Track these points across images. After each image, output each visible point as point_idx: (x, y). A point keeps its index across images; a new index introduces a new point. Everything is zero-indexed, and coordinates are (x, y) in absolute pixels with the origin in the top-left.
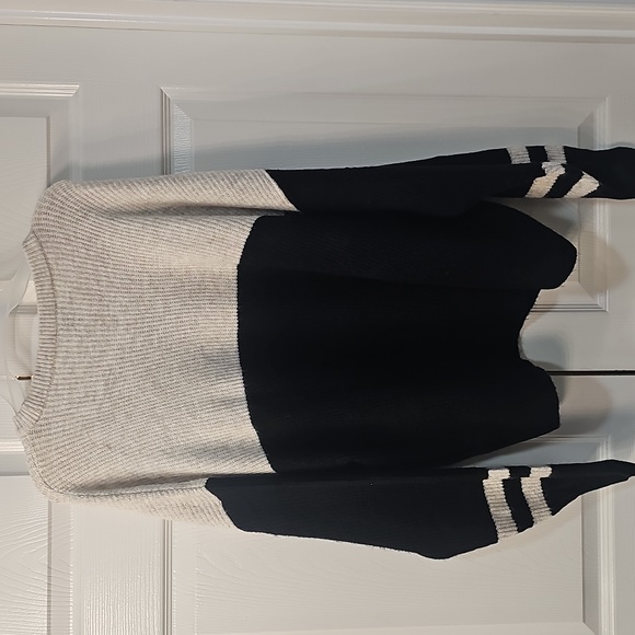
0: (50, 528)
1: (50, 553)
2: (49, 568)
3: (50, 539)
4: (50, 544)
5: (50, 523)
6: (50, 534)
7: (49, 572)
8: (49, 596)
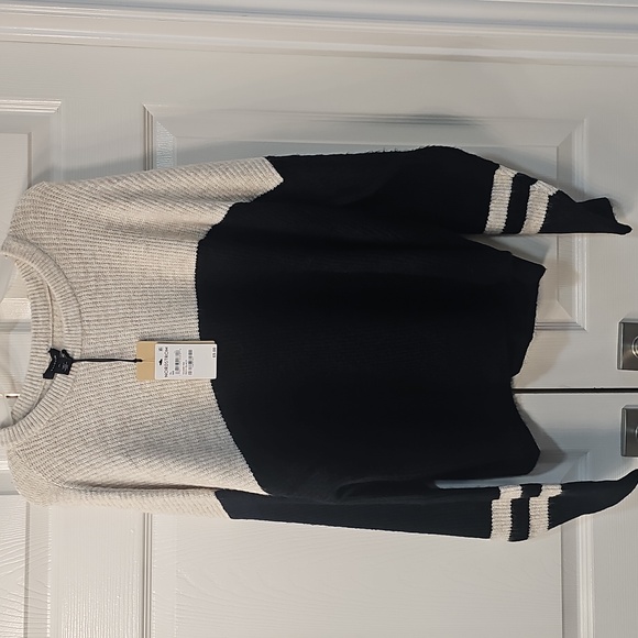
0: (27, 548)
1: (27, 574)
2: (26, 589)
3: (27, 560)
4: (27, 566)
5: (27, 544)
6: (27, 555)
7: (26, 594)
8: (26, 618)
